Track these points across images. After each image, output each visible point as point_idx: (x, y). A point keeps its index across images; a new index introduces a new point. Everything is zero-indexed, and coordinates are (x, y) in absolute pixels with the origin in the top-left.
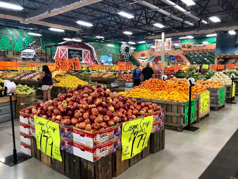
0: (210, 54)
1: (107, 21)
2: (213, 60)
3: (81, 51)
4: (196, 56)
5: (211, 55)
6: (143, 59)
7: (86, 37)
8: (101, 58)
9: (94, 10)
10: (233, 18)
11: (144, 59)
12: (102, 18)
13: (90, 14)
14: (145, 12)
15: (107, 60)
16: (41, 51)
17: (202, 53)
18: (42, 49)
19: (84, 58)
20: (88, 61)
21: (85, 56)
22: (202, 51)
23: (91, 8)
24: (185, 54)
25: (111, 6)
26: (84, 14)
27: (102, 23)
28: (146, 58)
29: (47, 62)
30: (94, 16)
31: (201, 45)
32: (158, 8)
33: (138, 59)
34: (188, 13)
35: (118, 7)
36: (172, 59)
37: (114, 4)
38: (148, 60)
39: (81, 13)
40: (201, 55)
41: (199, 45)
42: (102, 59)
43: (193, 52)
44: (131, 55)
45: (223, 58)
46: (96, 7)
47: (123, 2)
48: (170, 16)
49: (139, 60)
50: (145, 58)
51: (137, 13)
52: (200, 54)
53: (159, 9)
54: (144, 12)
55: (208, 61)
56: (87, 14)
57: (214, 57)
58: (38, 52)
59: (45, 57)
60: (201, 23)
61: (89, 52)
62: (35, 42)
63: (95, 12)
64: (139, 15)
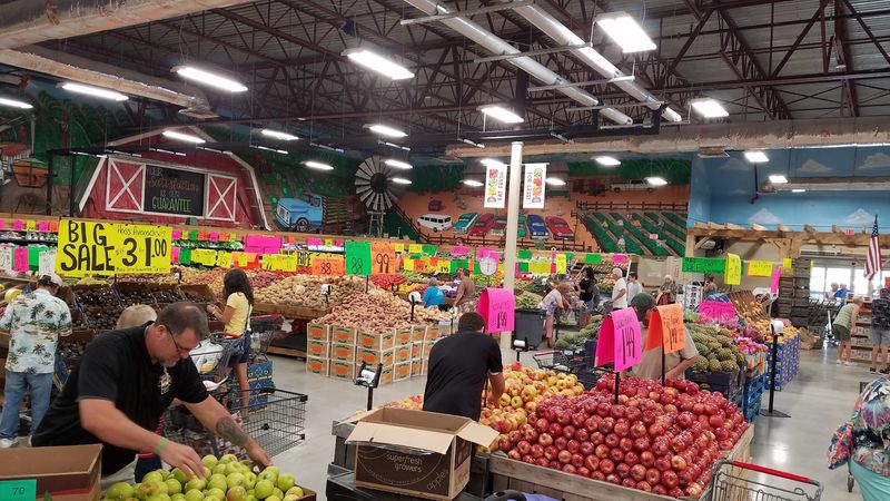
0: (669, 223)
1: (307, 75)
2: (679, 240)
3: (202, 177)
4: (621, 223)
5: (673, 225)
6: (434, 220)
7: (224, 125)
8: (279, 209)
9: (257, 27)
10: (761, 104)
11: (441, 221)
12: (288, 61)
13: (238, 41)
14: (455, 58)
15: (304, 215)
16: (31, 167)
17: (640, 213)
18: (34, 160)
19: (212, 202)
20: (228, 216)
21: (214, 196)
22: (642, 209)
23: (244, 21)
24: (581, 213)
25: (323, 19)
26: (213, 39)
27: (288, 81)
28: (446, 217)
29: (49, 213)
30: (257, 54)
31: (638, 186)
32: (512, 50)
33: (419, 220)
34: (626, 80)
35: (353, 30)
36: (538, 229)
37: (339, 14)
38: (453, 225)
39: (202, 35)
40: (637, 223)
41: (632, 186)
42: (282, 211)
43: (611, 209)
44: (390, 205)
45: (713, 239)
46: (266, 20)
47: (371, 13)
48: (555, 84)
49: (423, 223)
50: (443, 217)
51: (424, 59)
52: (635, 217)
53: (517, 55)
54: (450, 58)
55: (661, 243)
56: (229, 40)
57: (684, 231)
58: (16, 170)
59: (41, 193)
60: (664, 120)
61: (235, 180)
62: (7, 130)
63: (262, 37)
64: (430, 66)
